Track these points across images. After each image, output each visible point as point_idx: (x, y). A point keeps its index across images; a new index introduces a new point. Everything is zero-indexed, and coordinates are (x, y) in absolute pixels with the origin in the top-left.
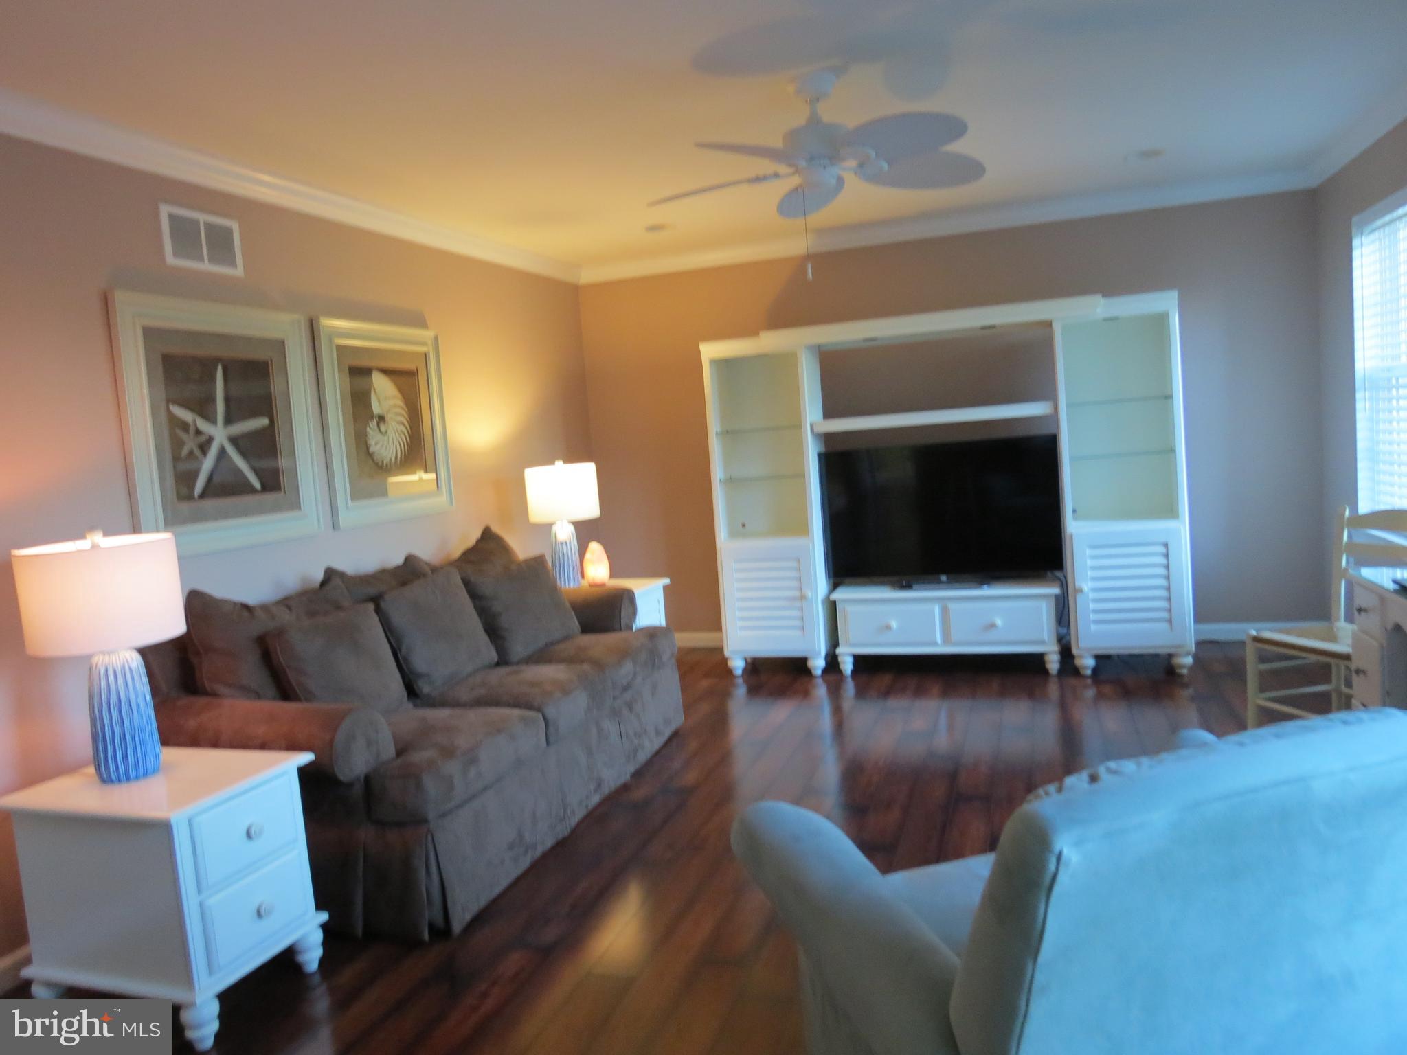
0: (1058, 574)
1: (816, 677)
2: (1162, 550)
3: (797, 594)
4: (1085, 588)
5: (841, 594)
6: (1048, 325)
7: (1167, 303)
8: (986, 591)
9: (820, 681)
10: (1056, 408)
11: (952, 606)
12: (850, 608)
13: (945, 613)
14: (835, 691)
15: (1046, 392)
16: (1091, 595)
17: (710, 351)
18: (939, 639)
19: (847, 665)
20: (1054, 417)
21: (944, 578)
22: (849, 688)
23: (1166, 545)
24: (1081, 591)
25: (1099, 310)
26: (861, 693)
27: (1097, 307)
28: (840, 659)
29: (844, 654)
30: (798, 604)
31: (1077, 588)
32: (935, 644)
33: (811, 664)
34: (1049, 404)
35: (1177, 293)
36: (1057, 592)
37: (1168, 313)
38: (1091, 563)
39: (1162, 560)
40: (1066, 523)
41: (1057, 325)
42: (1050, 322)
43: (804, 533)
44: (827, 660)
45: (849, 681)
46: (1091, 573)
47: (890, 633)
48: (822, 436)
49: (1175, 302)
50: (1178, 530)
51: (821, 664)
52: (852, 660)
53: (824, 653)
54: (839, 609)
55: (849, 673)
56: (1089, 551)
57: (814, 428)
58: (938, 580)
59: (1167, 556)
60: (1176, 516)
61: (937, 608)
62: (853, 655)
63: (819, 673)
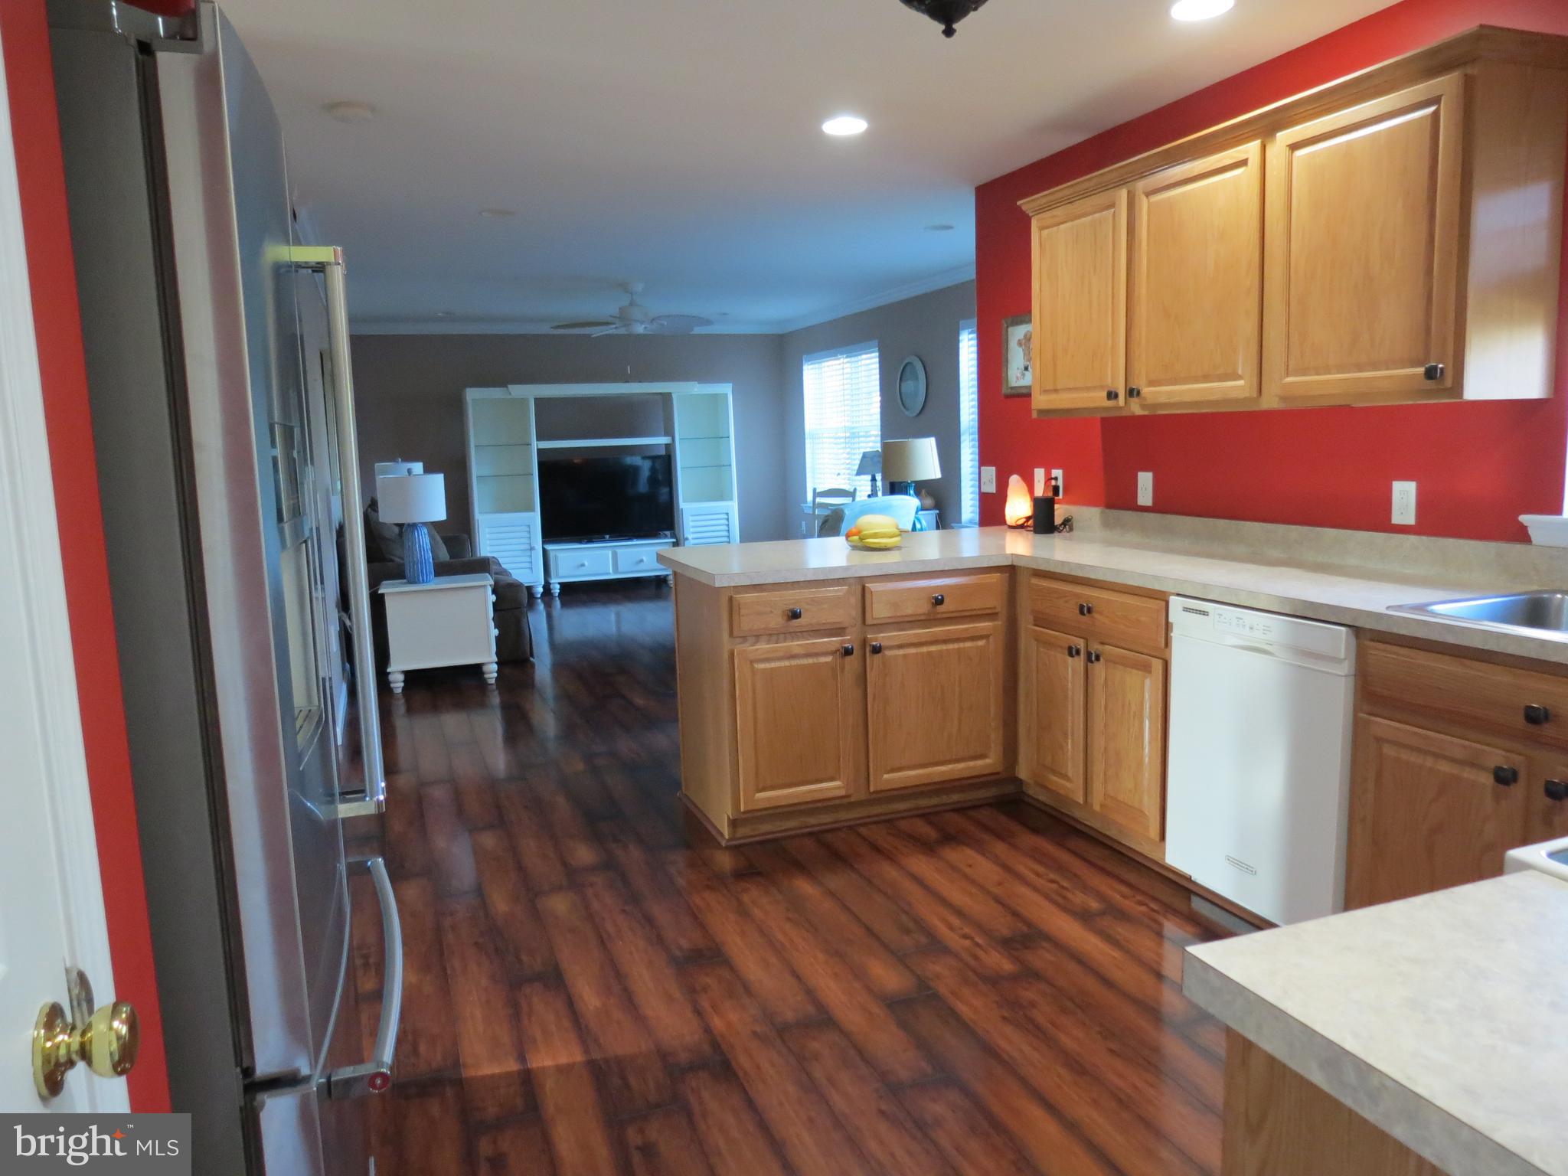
0: (668, 533)
1: (538, 598)
2: (726, 516)
3: (528, 547)
4: (690, 536)
5: (549, 547)
6: (670, 394)
7: (726, 389)
8: (635, 542)
9: (539, 600)
10: (674, 440)
11: (619, 551)
12: (560, 555)
13: (615, 556)
14: (548, 605)
15: (669, 431)
16: (693, 542)
17: (471, 394)
18: (611, 571)
19: (556, 589)
20: (669, 448)
21: (607, 537)
22: (557, 603)
23: (727, 514)
24: (687, 539)
25: (696, 390)
26: (564, 605)
28: (551, 586)
29: (554, 583)
30: (528, 553)
31: (685, 536)
32: (609, 574)
33: (534, 590)
34: (670, 438)
35: (731, 385)
36: (674, 540)
37: (726, 394)
38: (691, 524)
39: (726, 522)
40: (678, 503)
41: (674, 396)
42: (670, 393)
43: (531, 509)
44: (544, 587)
45: (557, 599)
46: (691, 530)
47: (583, 568)
48: (540, 451)
49: (731, 389)
50: (733, 506)
51: (541, 590)
52: (558, 586)
53: (543, 583)
54: (552, 555)
55: (557, 595)
56: (691, 518)
57: (537, 445)
58: (604, 538)
59: (728, 520)
60: (731, 499)
61: (610, 554)
62: (559, 583)
63: (539, 596)
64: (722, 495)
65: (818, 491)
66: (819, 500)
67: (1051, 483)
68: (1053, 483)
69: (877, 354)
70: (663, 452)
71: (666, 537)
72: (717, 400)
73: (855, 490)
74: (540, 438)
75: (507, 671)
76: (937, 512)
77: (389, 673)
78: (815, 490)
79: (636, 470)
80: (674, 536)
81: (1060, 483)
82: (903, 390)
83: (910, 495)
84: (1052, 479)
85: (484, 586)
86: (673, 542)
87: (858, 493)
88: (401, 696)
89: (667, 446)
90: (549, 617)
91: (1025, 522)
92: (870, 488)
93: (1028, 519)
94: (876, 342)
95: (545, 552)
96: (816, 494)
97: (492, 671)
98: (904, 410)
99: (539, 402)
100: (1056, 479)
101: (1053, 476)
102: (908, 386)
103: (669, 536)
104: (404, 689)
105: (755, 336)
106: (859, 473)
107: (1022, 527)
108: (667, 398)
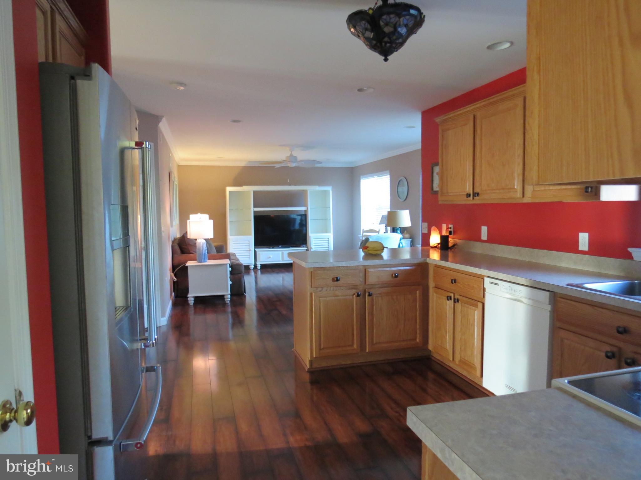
0: (304, 245)
2: (327, 239)
3: (248, 249)
4: (313, 247)
5: (257, 250)
7: (329, 189)
9: (252, 271)
10: (307, 208)
11: (284, 252)
12: (261, 253)
13: (283, 254)
14: (256, 273)
15: (306, 205)
17: (229, 189)
18: (281, 260)
19: (259, 267)
20: (306, 211)
21: (280, 246)
22: (259, 272)
24: (312, 248)
25: (317, 189)
26: (262, 273)
27: (317, 188)
28: (257, 265)
30: (248, 252)
31: (310, 247)
32: (280, 261)
33: (250, 267)
34: (306, 208)
35: (331, 187)
36: (307, 248)
37: (329, 191)
38: (314, 242)
39: (327, 242)
40: (309, 234)
41: (309, 192)
42: (307, 190)
43: (250, 235)
44: (254, 266)
45: (259, 270)
46: (314, 244)
47: (270, 258)
48: (254, 212)
49: (331, 189)
50: (330, 236)
51: (253, 267)
52: (260, 265)
53: (254, 264)
54: (258, 253)
55: (259, 269)
56: (314, 240)
57: (254, 210)
58: (279, 247)
59: (328, 241)
60: (330, 232)
61: (281, 253)
62: (260, 264)
63: (252, 269)
64: (326, 231)
65: (364, 230)
66: (365, 234)
67: (448, 230)
68: (449, 230)
69: (389, 176)
70: (303, 213)
71: (304, 247)
72: (326, 193)
73: (379, 230)
74: (255, 206)
75: (235, 298)
76: (411, 240)
77: (188, 297)
78: (363, 230)
79: (294, 220)
80: (307, 247)
81: (452, 230)
82: (399, 190)
83: (398, 233)
84: (449, 228)
85: (226, 264)
86: (306, 249)
87: (380, 232)
88: (192, 306)
89: (305, 211)
90: (256, 277)
91: (437, 246)
92: (385, 230)
93: (439, 244)
94: (388, 171)
95: (255, 252)
96: (364, 232)
97: (228, 298)
98: (399, 199)
99: (255, 193)
100: (450, 228)
101: (449, 227)
102: (400, 189)
103: (305, 246)
104: (194, 304)
105: (342, 168)
106: (381, 223)
107: (436, 247)
108: (305, 192)
